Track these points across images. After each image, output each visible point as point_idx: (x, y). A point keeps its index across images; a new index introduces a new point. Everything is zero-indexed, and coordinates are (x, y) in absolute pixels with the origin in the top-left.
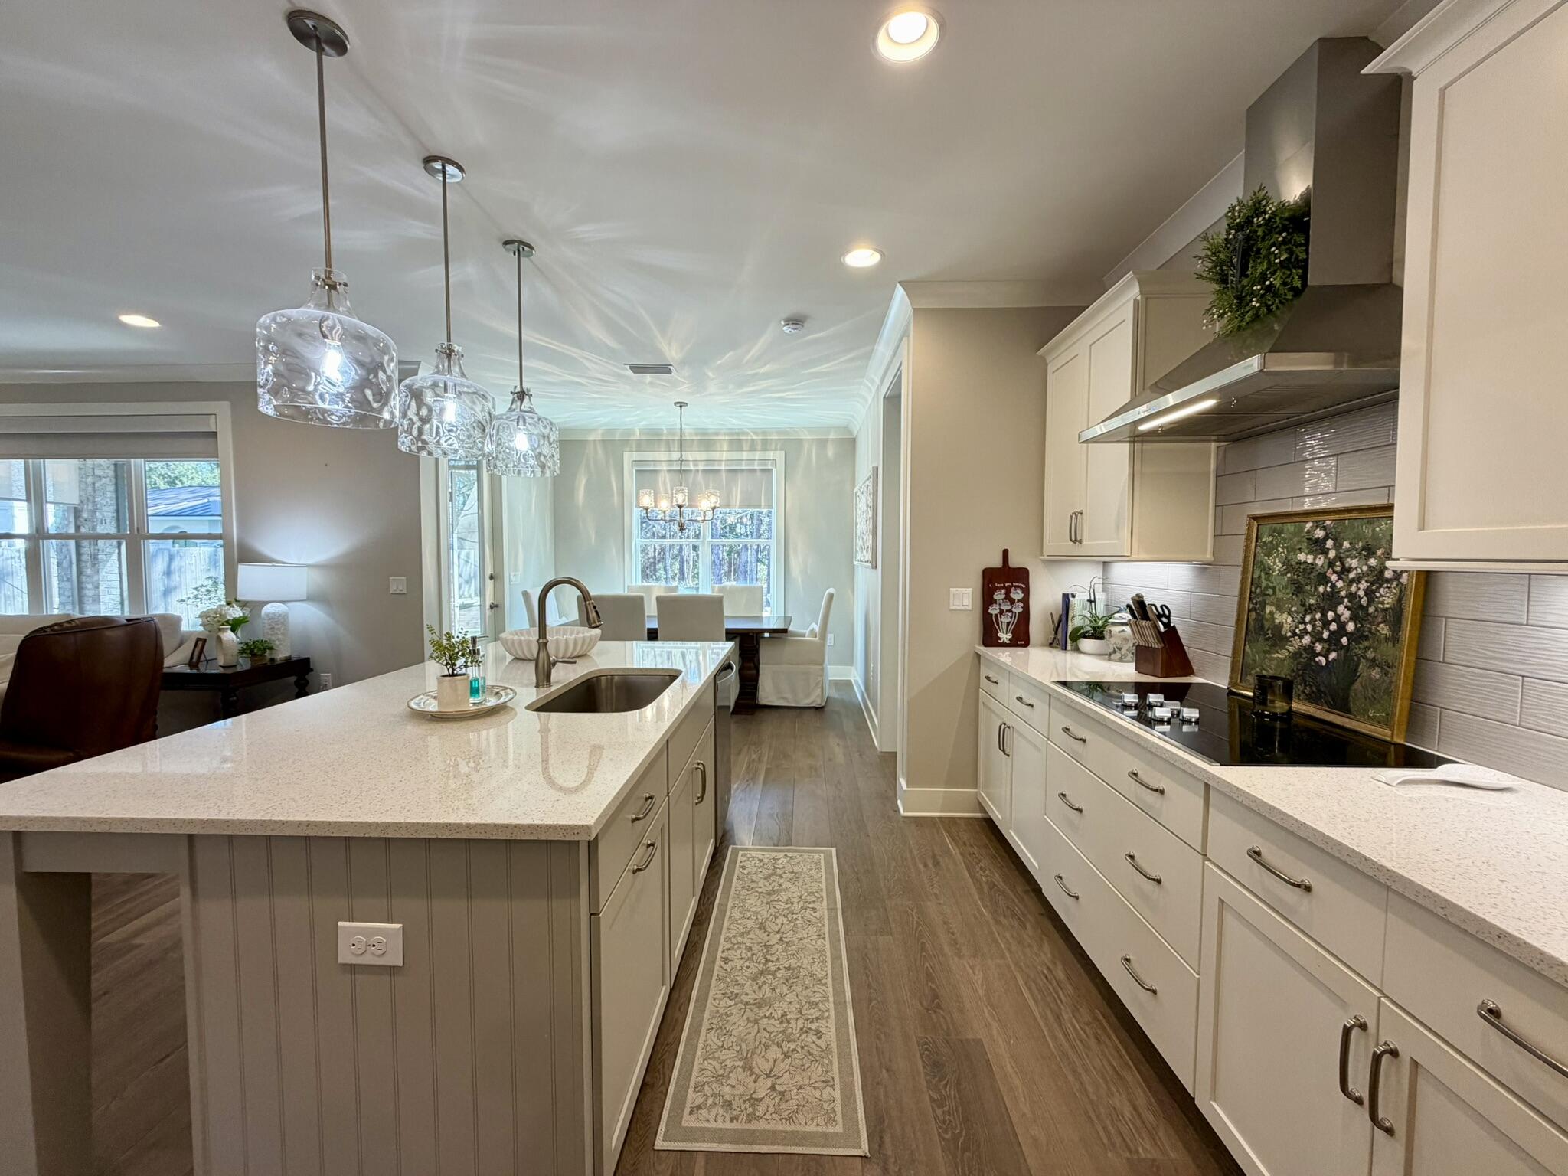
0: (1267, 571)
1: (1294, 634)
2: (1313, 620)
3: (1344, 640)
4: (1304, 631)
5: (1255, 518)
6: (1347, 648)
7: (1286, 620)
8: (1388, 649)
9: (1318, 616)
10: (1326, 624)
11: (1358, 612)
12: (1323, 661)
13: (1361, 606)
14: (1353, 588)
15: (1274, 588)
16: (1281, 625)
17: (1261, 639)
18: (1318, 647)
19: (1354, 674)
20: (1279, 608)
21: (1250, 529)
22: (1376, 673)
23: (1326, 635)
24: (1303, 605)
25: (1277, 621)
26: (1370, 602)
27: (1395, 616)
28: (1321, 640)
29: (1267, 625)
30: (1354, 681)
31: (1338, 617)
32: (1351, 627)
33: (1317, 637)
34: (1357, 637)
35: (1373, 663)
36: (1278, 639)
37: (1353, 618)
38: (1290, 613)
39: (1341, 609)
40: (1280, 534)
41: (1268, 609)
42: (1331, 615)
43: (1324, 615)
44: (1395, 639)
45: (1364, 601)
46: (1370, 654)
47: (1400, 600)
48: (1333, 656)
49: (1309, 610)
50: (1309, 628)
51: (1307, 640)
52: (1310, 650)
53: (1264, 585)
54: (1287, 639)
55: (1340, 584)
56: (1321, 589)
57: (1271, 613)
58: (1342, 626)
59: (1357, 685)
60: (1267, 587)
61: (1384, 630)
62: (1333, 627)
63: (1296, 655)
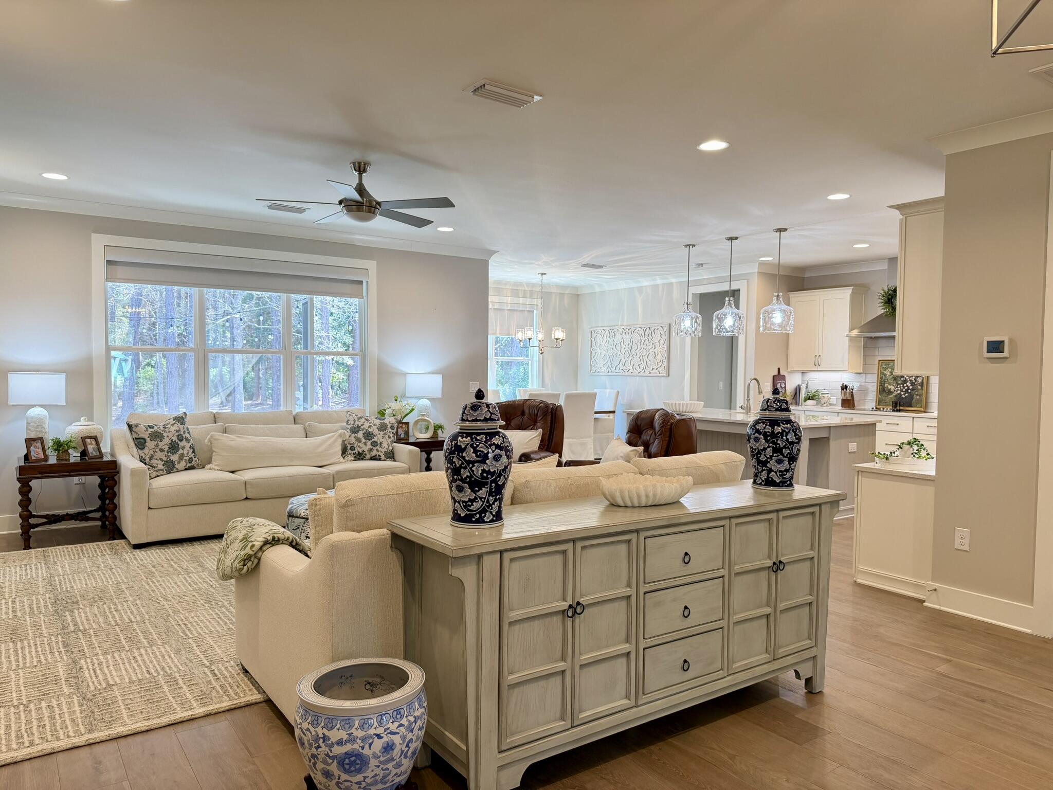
0: (885, 375)
1: (895, 391)
2: (900, 387)
3: (909, 391)
4: (898, 390)
5: (880, 361)
6: (910, 393)
7: (892, 388)
8: (921, 391)
9: (902, 385)
10: (904, 387)
11: (912, 384)
12: (904, 396)
13: (913, 383)
14: (911, 378)
15: (887, 379)
16: (890, 389)
17: (884, 393)
18: (902, 393)
19: (912, 398)
20: (890, 384)
21: (879, 363)
22: (918, 397)
23: (904, 390)
24: (897, 383)
25: (889, 388)
26: (915, 381)
27: (922, 384)
28: (903, 391)
29: (886, 389)
30: (912, 400)
31: (907, 386)
32: (911, 387)
33: (902, 391)
34: (912, 390)
35: (917, 395)
36: (890, 392)
37: (911, 385)
38: (893, 386)
39: (908, 384)
40: (888, 365)
41: (886, 385)
42: (905, 385)
43: (903, 385)
44: (922, 389)
45: (914, 381)
46: (916, 393)
47: (923, 380)
48: (906, 395)
49: (899, 384)
50: (899, 389)
51: (899, 392)
52: (900, 394)
53: (884, 379)
54: (893, 392)
55: (907, 378)
56: (902, 379)
57: (887, 386)
58: (908, 387)
59: (914, 400)
60: (885, 379)
61: (919, 387)
62: (906, 388)
63: (896, 396)
